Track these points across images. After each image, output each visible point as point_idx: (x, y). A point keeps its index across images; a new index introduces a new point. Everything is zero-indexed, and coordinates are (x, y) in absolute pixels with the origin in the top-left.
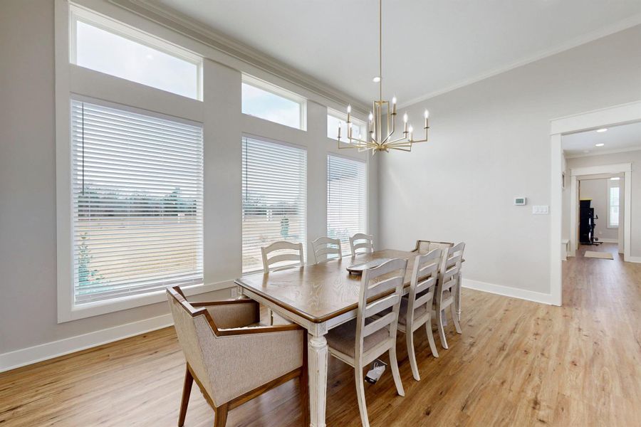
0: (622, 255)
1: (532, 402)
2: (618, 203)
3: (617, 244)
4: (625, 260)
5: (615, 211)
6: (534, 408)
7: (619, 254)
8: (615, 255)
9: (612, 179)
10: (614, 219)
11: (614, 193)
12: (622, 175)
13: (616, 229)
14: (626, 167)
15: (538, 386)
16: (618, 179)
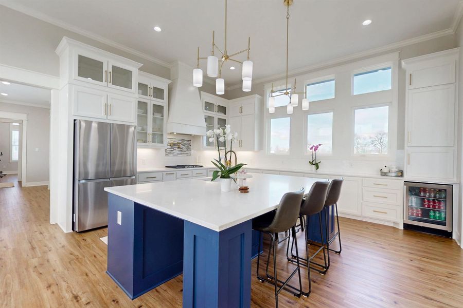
0: (20, 183)
1: (73, 299)
2: (17, 143)
3: (17, 174)
4: (23, 186)
5: (16, 149)
6: (78, 301)
7: (18, 182)
8: (16, 183)
9: (14, 124)
10: (15, 156)
11: (15, 135)
12: (21, 122)
13: (16, 163)
14: (23, 117)
15: (68, 287)
16: (18, 124)
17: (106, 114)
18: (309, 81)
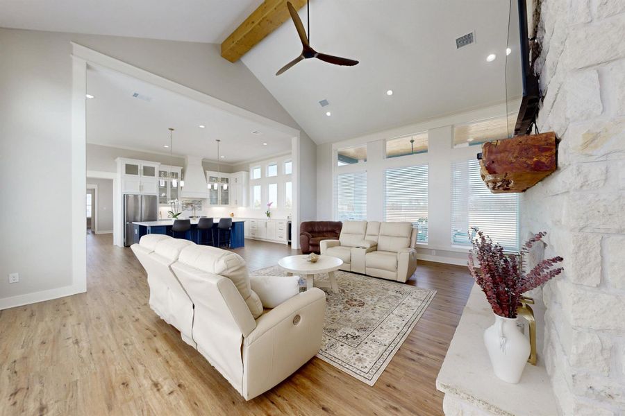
17: (140, 190)
18: (270, 164)
